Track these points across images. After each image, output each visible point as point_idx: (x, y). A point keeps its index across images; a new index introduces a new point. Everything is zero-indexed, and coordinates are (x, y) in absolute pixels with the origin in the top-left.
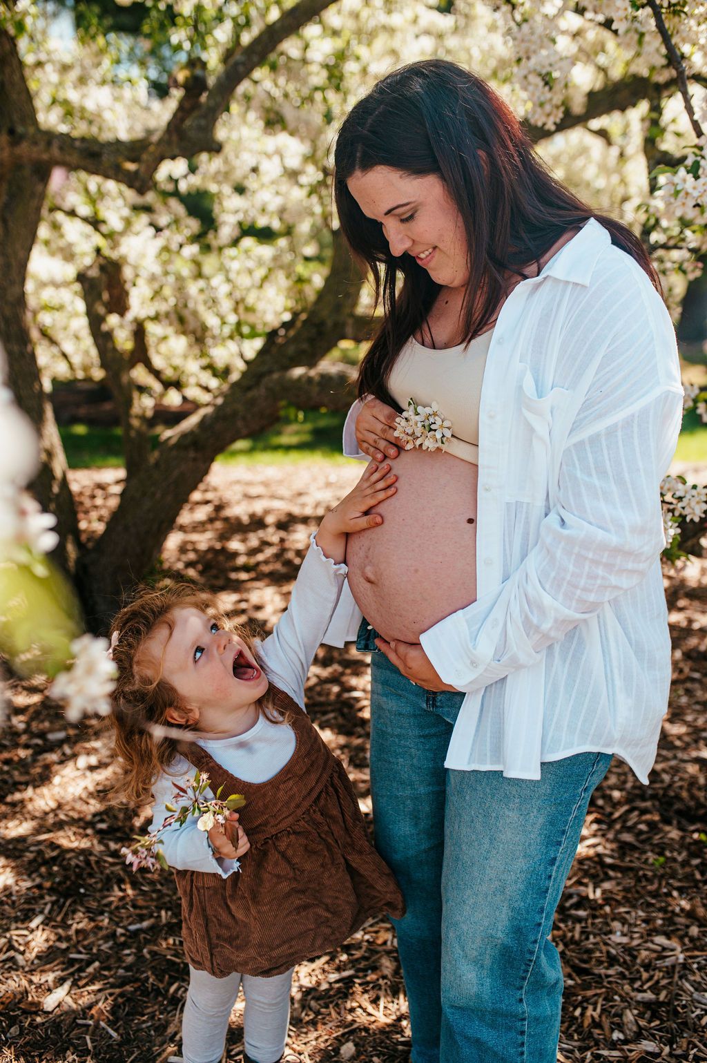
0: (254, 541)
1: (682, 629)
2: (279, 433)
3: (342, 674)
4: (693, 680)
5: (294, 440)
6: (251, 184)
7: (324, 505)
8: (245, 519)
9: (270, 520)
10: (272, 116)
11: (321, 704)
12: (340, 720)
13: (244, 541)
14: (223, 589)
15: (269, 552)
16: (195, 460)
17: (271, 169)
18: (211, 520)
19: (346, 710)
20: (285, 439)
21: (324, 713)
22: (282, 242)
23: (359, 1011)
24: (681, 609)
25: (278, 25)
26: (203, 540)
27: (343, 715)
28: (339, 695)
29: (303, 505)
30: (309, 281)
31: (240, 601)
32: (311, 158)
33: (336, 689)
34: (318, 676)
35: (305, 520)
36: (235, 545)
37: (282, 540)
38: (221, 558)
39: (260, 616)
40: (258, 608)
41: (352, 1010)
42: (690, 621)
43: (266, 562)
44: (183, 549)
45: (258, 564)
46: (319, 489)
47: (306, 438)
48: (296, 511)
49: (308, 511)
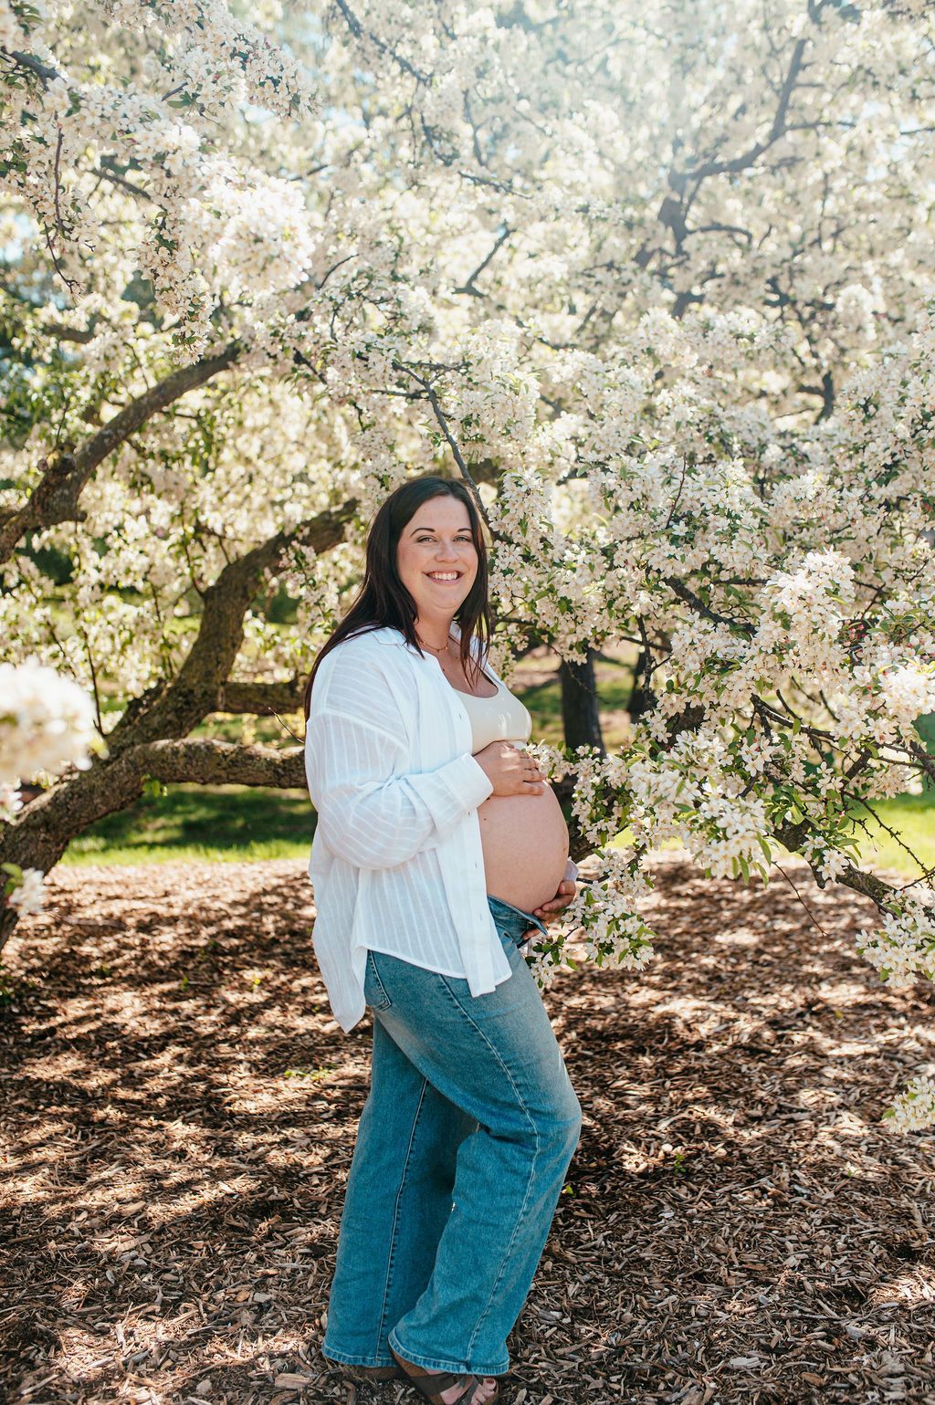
0: (110, 944)
1: (582, 1012)
2: (140, 830)
3: (209, 1073)
4: (585, 1057)
5: (160, 837)
6: (114, 542)
7: (196, 904)
8: (100, 921)
9: (130, 921)
10: (138, 478)
11: (186, 1101)
12: (207, 1115)
13: (97, 945)
14: (73, 995)
15: (128, 955)
16: (45, 841)
17: (137, 528)
18: (58, 925)
19: (213, 1106)
20: (148, 837)
21: (192, 1108)
22: (148, 604)
23: (217, 1356)
24: (583, 993)
25: (145, 401)
26: (49, 946)
27: (210, 1110)
28: (205, 1093)
29: (170, 906)
30: (178, 646)
31: (95, 1007)
32: (178, 518)
33: (202, 1087)
34: (182, 1075)
35: (173, 921)
36: (86, 949)
37: (144, 943)
38: (70, 964)
39: (117, 1019)
40: (113, 1012)
41: (211, 1355)
42: (592, 1004)
43: (125, 966)
44: (23, 955)
45: (114, 968)
46: (189, 888)
47: (175, 834)
48: (162, 910)
49: (176, 911)
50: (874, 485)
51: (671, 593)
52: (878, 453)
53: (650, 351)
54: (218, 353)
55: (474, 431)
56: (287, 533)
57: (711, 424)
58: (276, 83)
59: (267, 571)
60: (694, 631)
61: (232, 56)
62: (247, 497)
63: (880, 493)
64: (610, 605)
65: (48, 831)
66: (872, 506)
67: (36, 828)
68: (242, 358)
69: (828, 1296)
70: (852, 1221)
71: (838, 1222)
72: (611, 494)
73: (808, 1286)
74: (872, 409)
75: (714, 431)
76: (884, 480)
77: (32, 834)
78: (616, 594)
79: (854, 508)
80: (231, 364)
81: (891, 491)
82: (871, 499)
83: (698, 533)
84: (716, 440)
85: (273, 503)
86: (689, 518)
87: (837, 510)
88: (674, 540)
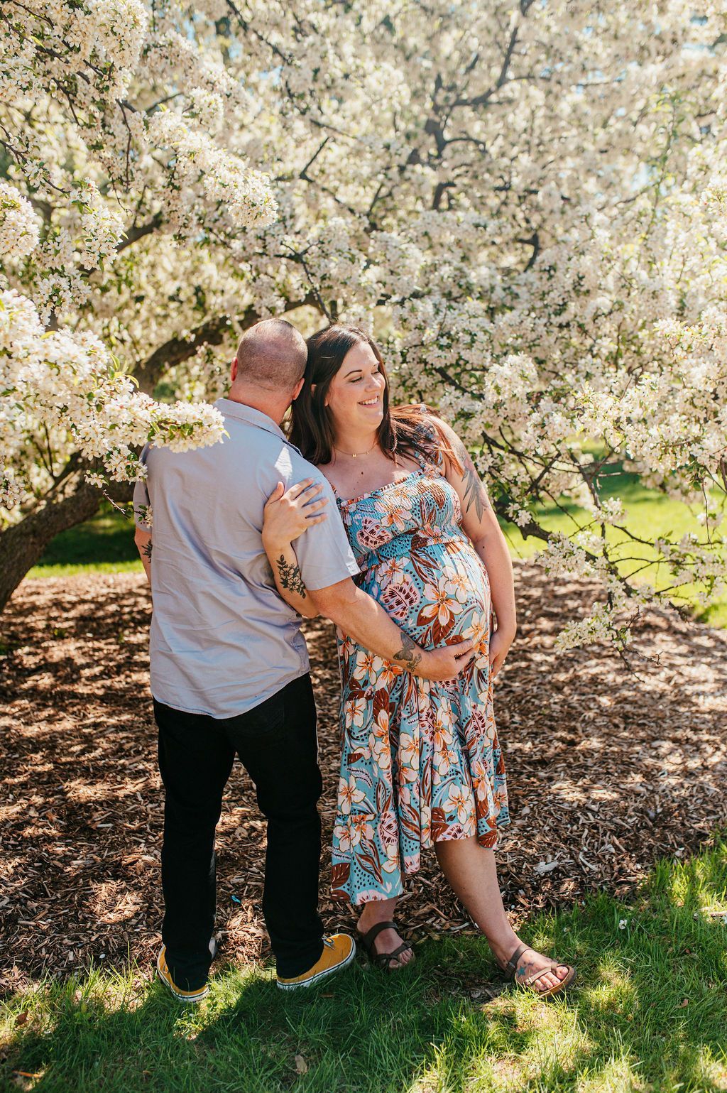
50: (553, 316)
51: (438, 377)
52: (555, 297)
53: (426, 234)
54: (147, 224)
55: (327, 283)
56: (180, 339)
57: (461, 277)
58: (228, 96)
59: (167, 364)
60: (452, 397)
61: (207, 83)
62: (138, 312)
63: (556, 320)
64: (403, 384)
65: (35, 537)
66: (551, 328)
67: (27, 535)
68: (163, 227)
69: (529, 764)
70: (544, 733)
71: (536, 734)
72: (405, 320)
73: (519, 760)
74: (552, 272)
75: (463, 282)
76: (558, 313)
77: (24, 539)
78: (407, 377)
79: (541, 330)
80: (155, 229)
81: (563, 319)
82: (551, 324)
83: (454, 343)
84: (464, 287)
85: (157, 316)
86: (449, 336)
87: (533, 330)
88: (441, 347)
